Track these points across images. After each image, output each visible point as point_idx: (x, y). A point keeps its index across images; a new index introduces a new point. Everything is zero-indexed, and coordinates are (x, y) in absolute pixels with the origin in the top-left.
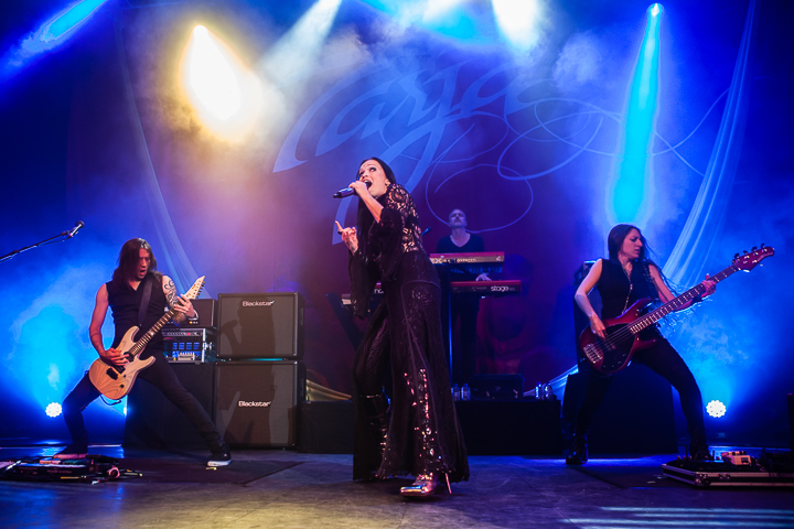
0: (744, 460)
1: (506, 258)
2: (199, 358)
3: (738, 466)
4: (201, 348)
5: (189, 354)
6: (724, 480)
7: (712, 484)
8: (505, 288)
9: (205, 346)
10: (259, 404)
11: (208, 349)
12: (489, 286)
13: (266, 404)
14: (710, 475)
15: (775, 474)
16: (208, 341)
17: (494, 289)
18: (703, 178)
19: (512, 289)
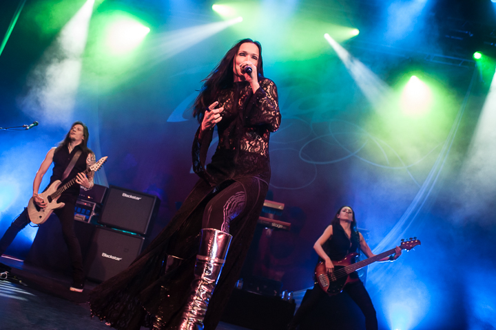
1: (285, 207)
2: (87, 220)
4: (90, 215)
5: (82, 216)
8: (280, 226)
9: (93, 214)
10: (114, 258)
12: (271, 223)
13: (118, 259)
16: (95, 211)
17: (274, 225)
19: (284, 228)
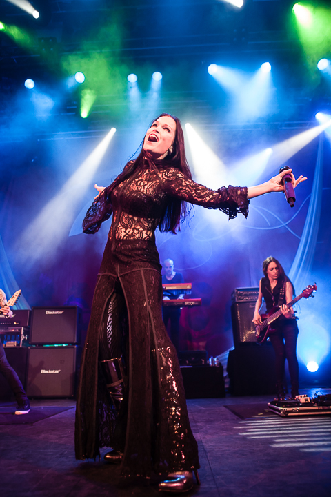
0: (307, 400)
1: (193, 286)
2: (18, 345)
3: (303, 403)
4: (20, 339)
5: (13, 342)
6: (296, 412)
7: (289, 414)
8: (193, 303)
9: (23, 337)
10: (53, 372)
11: (25, 339)
12: (184, 302)
13: (57, 372)
14: (288, 409)
15: (321, 407)
16: (25, 334)
17: (187, 303)
18: (300, 240)
19: (197, 304)
